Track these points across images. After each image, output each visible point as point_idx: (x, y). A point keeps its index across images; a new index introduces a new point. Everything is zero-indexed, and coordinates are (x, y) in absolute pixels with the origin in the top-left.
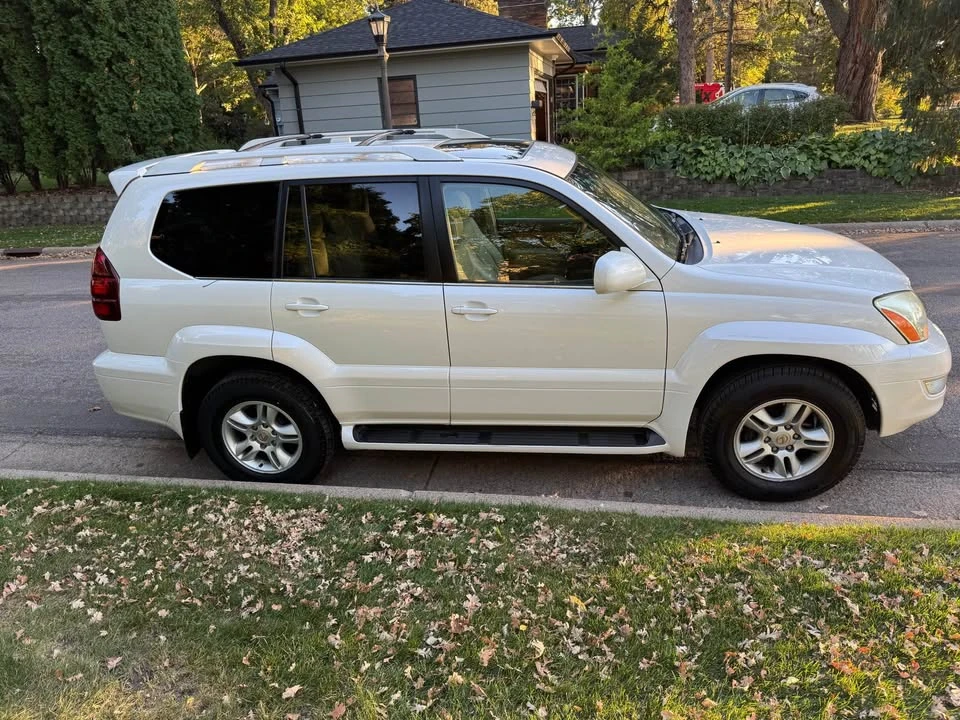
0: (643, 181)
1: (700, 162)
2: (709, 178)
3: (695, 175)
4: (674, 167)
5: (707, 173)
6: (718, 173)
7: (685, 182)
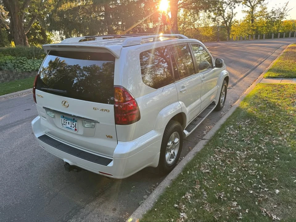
0: (5, 75)
1: (24, 66)
2: (30, 70)
3: (24, 70)
4: (15, 68)
5: (28, 69)
6: (33, 68)
7: (21, 73)
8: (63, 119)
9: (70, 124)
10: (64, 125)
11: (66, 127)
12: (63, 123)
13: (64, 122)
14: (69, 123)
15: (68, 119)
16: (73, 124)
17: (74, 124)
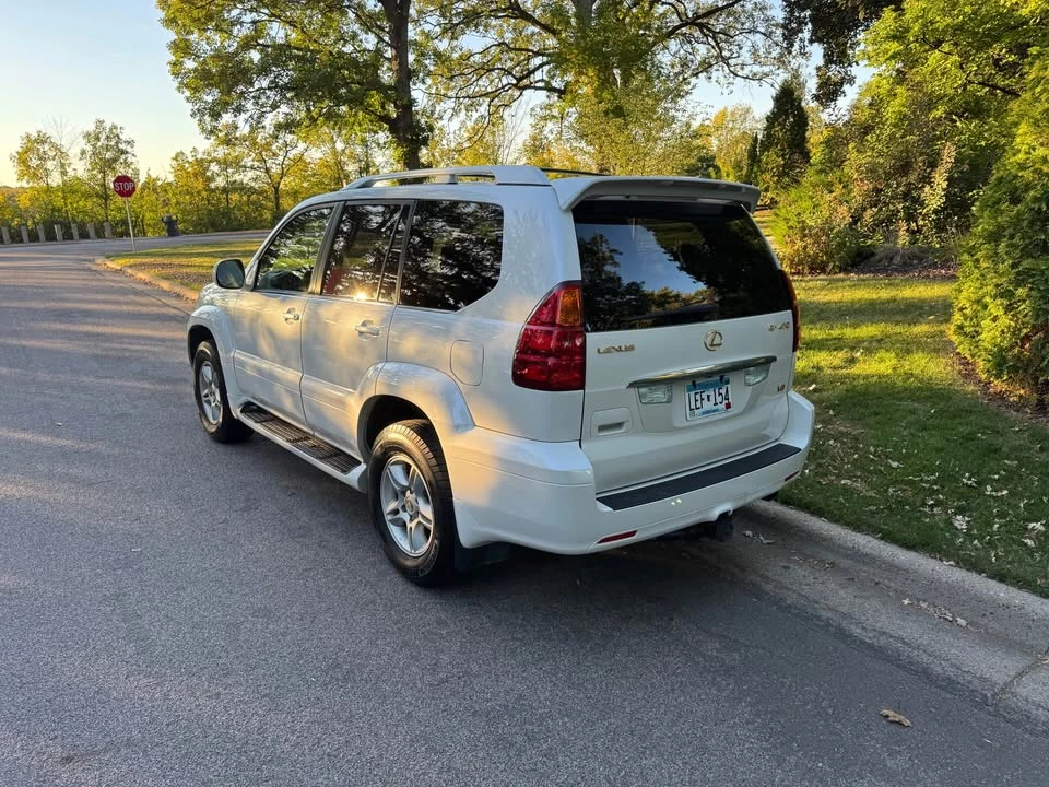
8: (692, 394)
9: (712, 398)
10: (696, 411)
11: (704, 413)
12: (693, 406)
13: (696, 401)
14: (708, 396)
15: (706, 387)
16: (720, 394)
17: (723, 391)
